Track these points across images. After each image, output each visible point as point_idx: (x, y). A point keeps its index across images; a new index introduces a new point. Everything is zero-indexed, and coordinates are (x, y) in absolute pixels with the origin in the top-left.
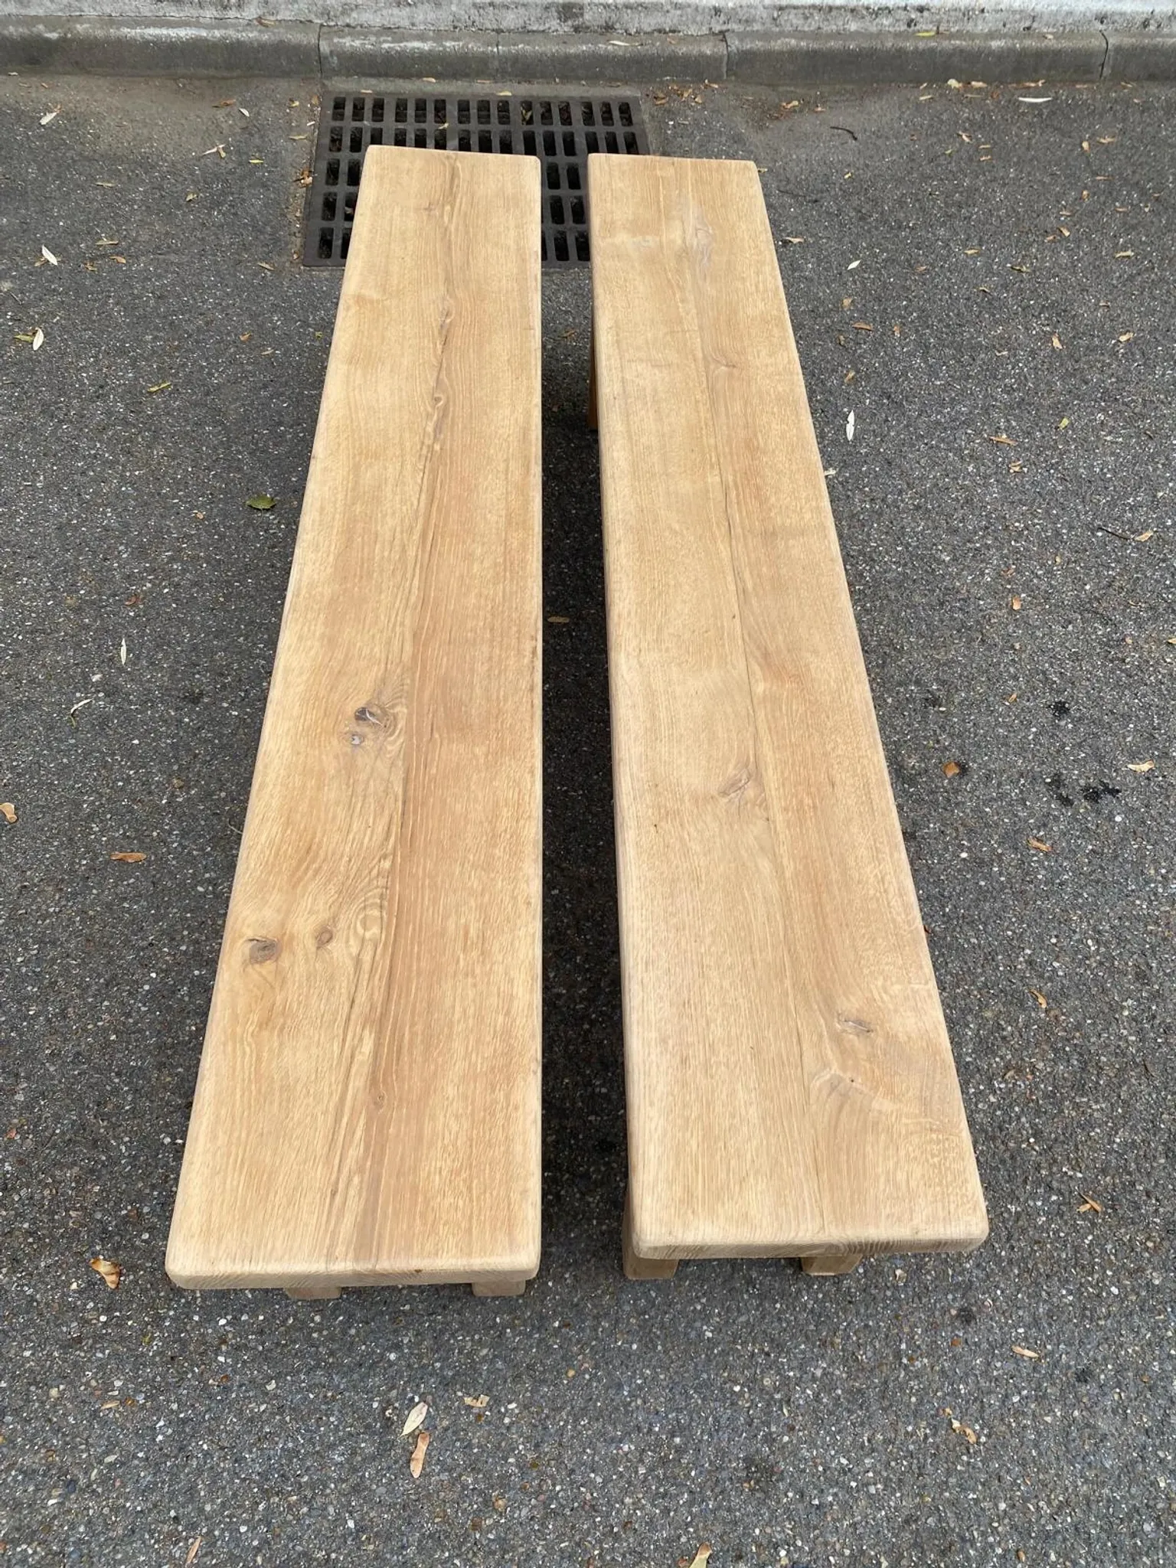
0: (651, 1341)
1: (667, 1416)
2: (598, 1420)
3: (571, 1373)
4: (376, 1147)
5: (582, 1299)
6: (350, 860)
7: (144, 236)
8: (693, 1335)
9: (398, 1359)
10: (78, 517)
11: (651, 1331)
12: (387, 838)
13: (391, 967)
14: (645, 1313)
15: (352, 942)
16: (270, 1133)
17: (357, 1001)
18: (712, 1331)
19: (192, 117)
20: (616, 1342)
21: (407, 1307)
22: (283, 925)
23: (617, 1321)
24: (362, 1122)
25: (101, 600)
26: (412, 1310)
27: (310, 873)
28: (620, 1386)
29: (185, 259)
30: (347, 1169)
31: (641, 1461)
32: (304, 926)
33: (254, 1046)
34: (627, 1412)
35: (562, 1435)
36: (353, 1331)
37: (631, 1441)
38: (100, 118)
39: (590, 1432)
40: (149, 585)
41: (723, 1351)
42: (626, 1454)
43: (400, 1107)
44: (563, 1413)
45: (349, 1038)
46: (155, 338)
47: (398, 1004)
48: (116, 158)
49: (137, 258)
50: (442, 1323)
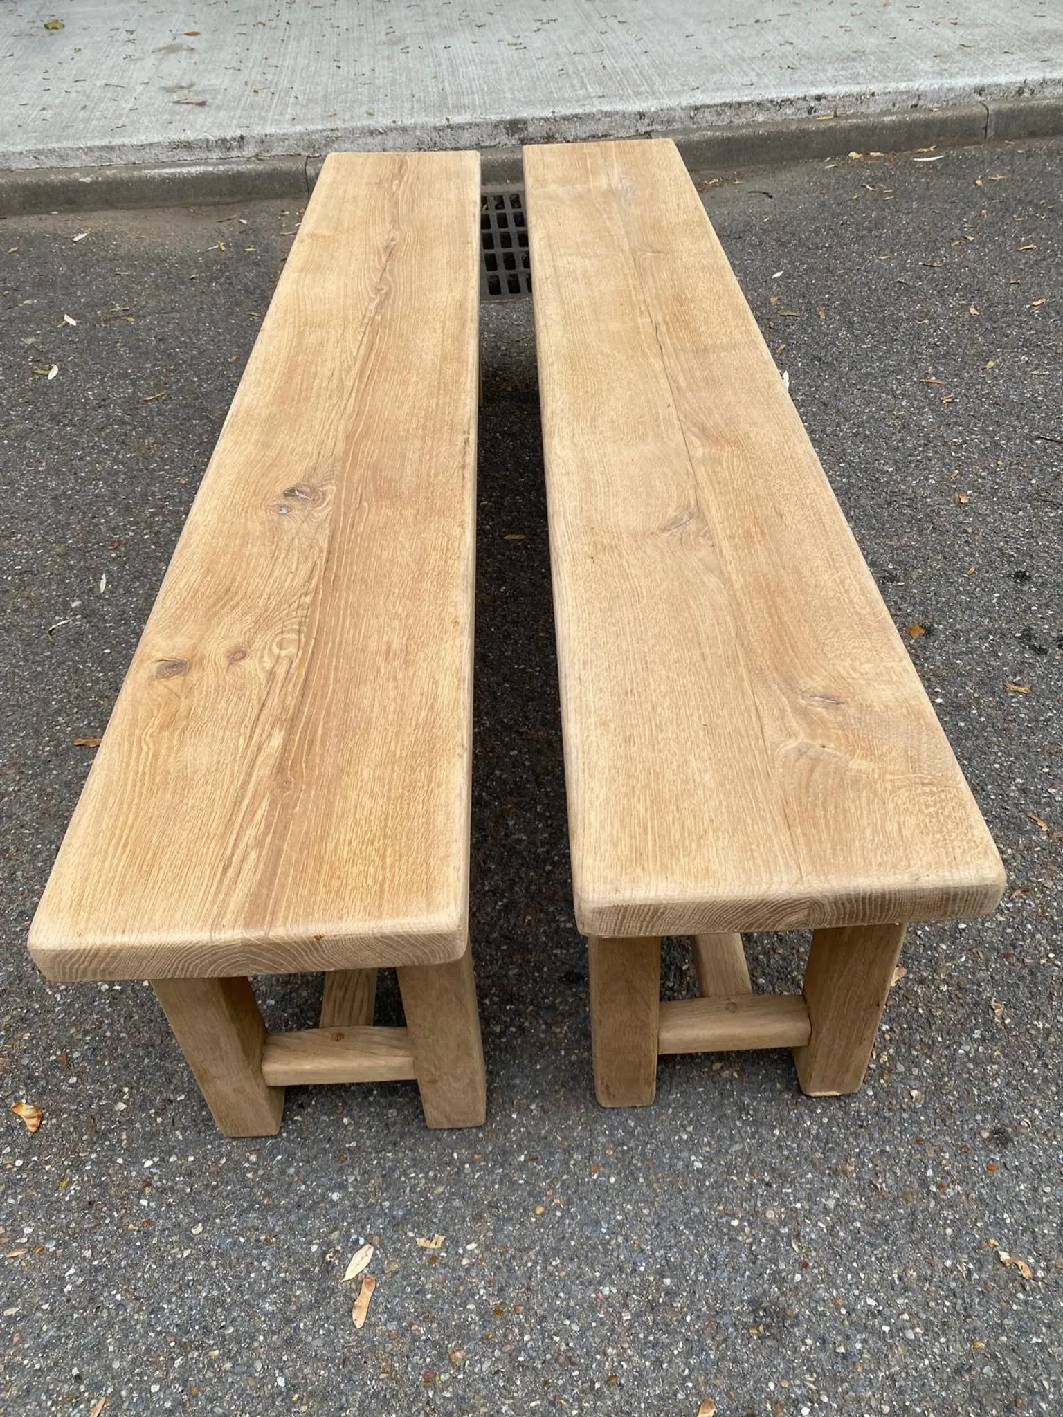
0: (632, 1174)
1: (653, 1254)
2: (572, 1259)
3: (540, 1210)
4: (279, 826)
5: (550, 1131)
6: (269, 598)
7: (152, 303)
8: (680, 1165)
9: (342, 1199)
10: (73, 489)
11: (630, 1163)
12: (310, 578)
13: (306, 678)
14: (623, 1144)
15: (266, 658)
16: (159, 817)
17: (268, 705)
18: (702, 1162)
19: (199, 229)
20: (591, 1175)
21: (353, 1144)
22: (195, 647)
23: (591, 1153)
24: (265, 804)
25: (86, 547)
26: (358, 1147)
27: (228, 607)
28: (597, 1223)
29: (185, 315)
30: (244, 844)
31: (626, 1305)
32: (216, 647)
33: (151, 745)
34: (606, 1252)
35: (530, 1277)
36: (292, 1171)
37: (612, 1284)
38: (122, 234)
39: (563, 1274)
40: (131, 534)
41: (716, 1182)
42: (607, 1298)
43: (308, 790)
44: (531, 1253)
45: (256, 735)
46: (154, 366)
47: (312, 705)
48: (133, 257)
49: (145, 317)
50: (393, 1160)
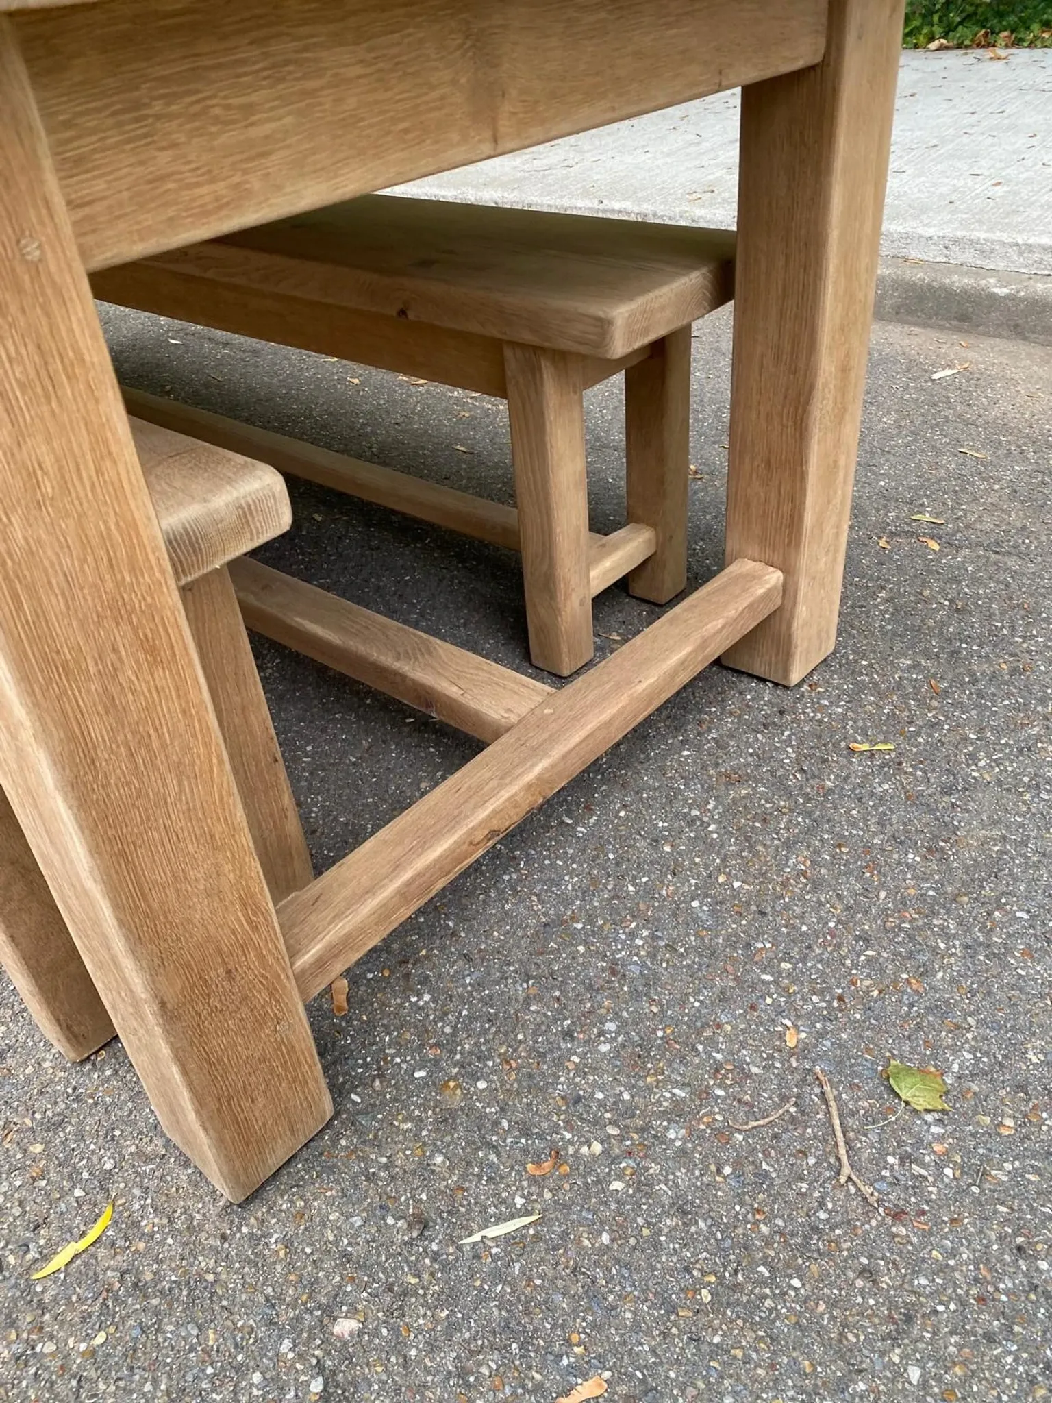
7: (987, 524)
10: (590, 919)
25: (496, 1123)
40: (597, 1148)
46: (916, 666)
48: (1006, 429)
49: (958, 548)
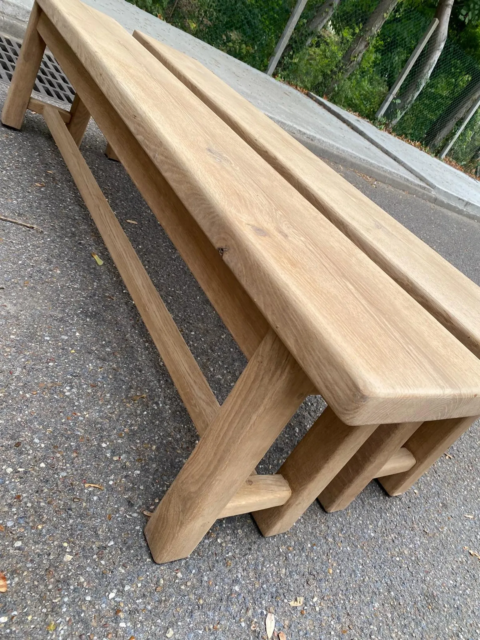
0: (353, 544)
2: (356, 594)
3: (331, 571)
9: (241, 589)
11: (350, 539)
14: (343, 530)
18: (373, 533)
20: (340, 548)
23: (334, 537)
26: (233, 555)
28: (355, 572)
33: (298, 274)
35: (346, 609)
36: (205, 578)
37: (376, 601)
39: (357, 602)
41: (382, 541)
42: (378, 609)
44: (339, 595)
50: (253, 559)
